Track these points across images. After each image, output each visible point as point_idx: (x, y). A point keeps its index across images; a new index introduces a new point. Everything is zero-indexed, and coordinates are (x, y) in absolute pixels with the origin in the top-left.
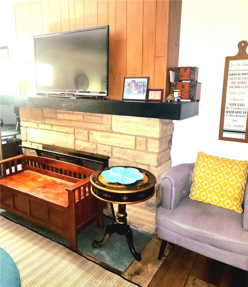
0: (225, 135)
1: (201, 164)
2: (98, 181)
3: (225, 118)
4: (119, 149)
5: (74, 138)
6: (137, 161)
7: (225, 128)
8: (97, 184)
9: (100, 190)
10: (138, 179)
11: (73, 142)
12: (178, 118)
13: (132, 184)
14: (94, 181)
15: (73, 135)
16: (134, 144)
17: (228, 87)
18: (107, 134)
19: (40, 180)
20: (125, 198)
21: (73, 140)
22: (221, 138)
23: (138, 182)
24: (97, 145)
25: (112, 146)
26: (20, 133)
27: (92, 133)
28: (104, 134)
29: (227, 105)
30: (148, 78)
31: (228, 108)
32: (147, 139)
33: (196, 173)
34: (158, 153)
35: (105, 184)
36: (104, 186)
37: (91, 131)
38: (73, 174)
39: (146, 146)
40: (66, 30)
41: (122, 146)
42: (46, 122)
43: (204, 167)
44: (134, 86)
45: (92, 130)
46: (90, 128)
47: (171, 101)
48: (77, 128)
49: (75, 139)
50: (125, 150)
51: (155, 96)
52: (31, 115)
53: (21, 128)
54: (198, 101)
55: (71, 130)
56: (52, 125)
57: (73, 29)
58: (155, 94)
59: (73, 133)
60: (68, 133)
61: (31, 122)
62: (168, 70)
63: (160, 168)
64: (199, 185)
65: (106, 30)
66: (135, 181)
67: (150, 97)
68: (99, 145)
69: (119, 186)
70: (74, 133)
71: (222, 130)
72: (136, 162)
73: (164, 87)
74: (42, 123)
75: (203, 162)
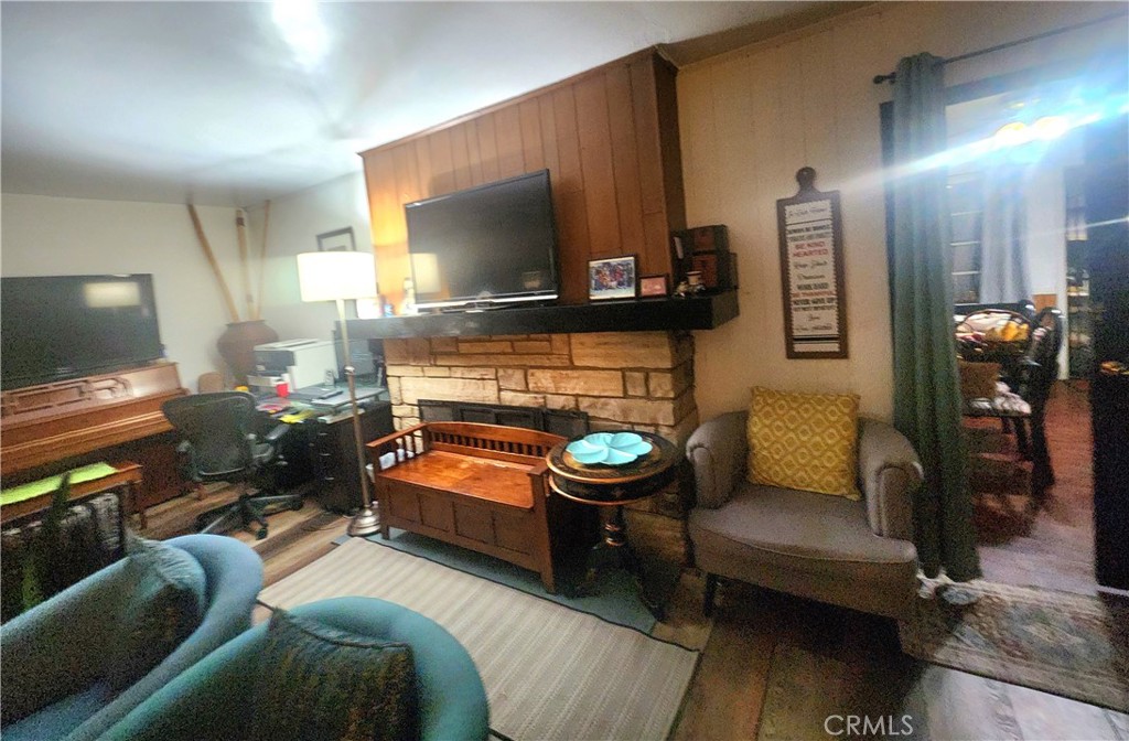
0: (799, 347)
1: (760, 411)
2: (563, 464)
3: (794, 314)
4: (591, 399)
5: (495, 388)
6: (632, 420)
7: (796, 333)
8: (560, 469)
9: (568, 481)
10: (641, 453)
11: (496, 395)
12: (709, 327)
13: (630, 463)
14: (555, 465)
15: (495, 382)
16: (621, 388)
17: (792, 267)
18: (564, 372)
19: (464, 466)
20: (618, 493)
21: (496, 392)
22: (792, 355)
23: (641, 458)
24: (544, 398)
25: (577, 396)
26: (387, 390)
27: (533, 375)
28: (557, 372)
29: (794, 289)
30: (636, 256)
31: (797, 295)
32: (647, 374)
33: (755, 430)
34: (673, 399)
35: (576, 467)
36: (575, 472)
37: (531, 371)
38: (525, 449)
39: (647, 386)
40: (464, 186)
41: (596, 393)
42: (438, 363)
43: (767, 415)
44: (608, 273)
45: (532, 367)
46: (528, 364)
47: (686, 293)
48: (501, 367)
49: (500, 390)
50: (603, 400)
51: (652, 287)
52: (407, 353)
53: (389, 379)
54: (736, 287)
55: (490, 373)
56: (449, 367)
57: (478, 184)
58: (654, 284)
59: (493, 377)
60: (483, 379)
61: (408, 365)
62: (672, 235)
63: (679, 428)
64: (765, 453)
65: (544, 177)
66: (636, 457)
67: (645, 291)
68: (549, 396)
69: (604, 471)
70: (497, 379)
71: (790, 339)
72: (630, 423)
73: (669, 269)
74: (431, 366)
75: (763, 407)
